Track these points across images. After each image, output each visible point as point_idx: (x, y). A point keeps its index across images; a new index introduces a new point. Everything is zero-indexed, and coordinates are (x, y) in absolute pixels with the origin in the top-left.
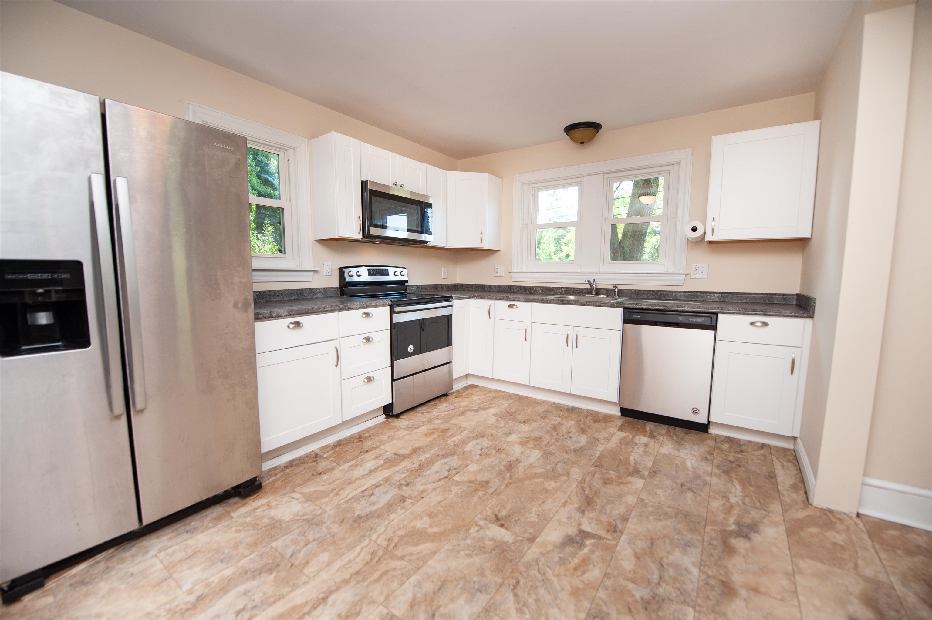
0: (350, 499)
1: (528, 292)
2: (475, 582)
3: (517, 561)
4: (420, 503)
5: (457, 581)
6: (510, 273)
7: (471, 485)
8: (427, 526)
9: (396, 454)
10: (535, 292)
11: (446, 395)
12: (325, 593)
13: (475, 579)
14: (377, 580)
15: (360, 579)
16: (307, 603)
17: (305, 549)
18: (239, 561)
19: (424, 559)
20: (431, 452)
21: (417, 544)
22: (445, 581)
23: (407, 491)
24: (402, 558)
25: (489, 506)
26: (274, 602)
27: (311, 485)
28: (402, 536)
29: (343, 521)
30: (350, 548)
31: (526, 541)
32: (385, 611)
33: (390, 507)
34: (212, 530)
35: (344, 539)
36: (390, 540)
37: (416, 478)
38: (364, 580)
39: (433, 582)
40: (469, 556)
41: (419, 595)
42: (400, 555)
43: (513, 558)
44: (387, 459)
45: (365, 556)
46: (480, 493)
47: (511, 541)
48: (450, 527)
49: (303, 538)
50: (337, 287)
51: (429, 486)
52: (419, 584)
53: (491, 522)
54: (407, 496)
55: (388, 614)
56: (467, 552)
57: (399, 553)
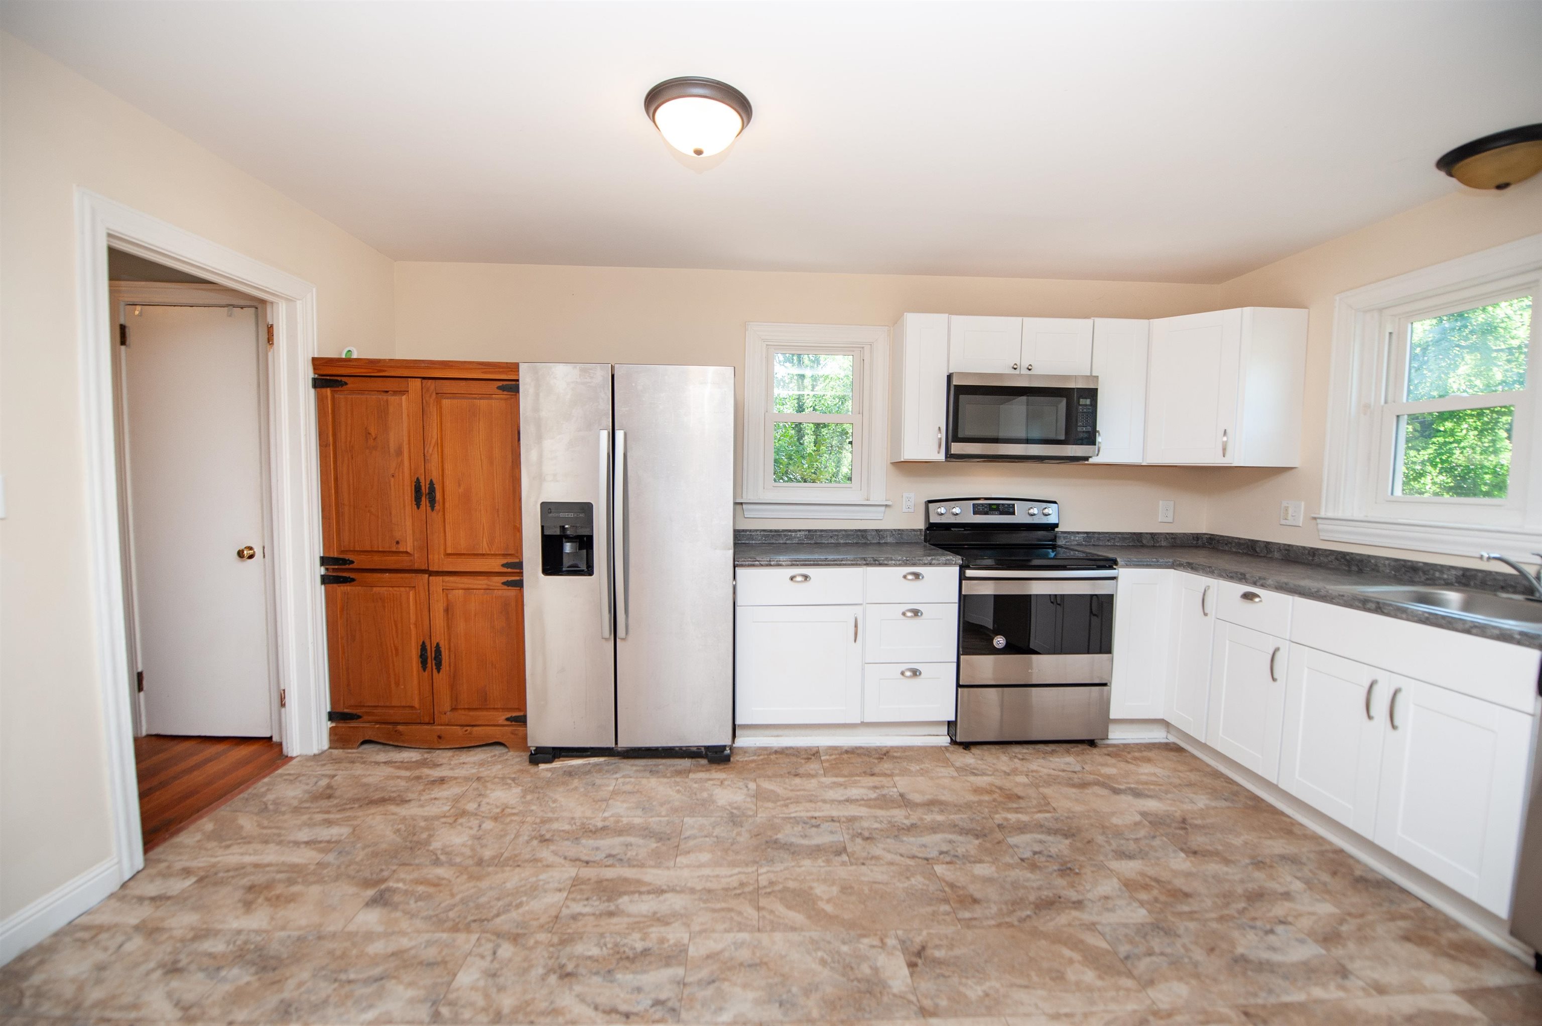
0: (791, 818)
1: (1354, 568)
2: (789, 991)
3: (867, 1016)
4: (854, 867)
5: (775, 974)
6: (1315, 518)
7: (947, 889)
8: (825, 897)
9: (902, 795)
10: (1373, 570)
11: (1092, 743)
12: (668, 886)
13: (795, 989)
14: (714, 911)
15: (705, 898)
16: (650, 884)
17: (703, 839)
18: (652, 817)
19: (775, 927)
20: (952, 817)
21: (789, 907)
22: (766, 964)
23: (857, 847)
24: (759, 909)
25: (932, 931)
26: (634, 866)
27: (775, 782)
28: (789, 888)
29: (758, 835)
30: (733, 864)
31: (915, 1008)
32: (686, 941)
33: (816, 851)
34: (665, 780)
35: (738, 852)
36: (772, 883)
37: (888, 837)
38: (706, 901)
39: (754, 953)
40: (823, 962)
41: (727, 954)
42: (761, 904)
43: (867, 1009)
44: (884, 796)
45: (734, 882)
46: (945, 908)
47: (895, 990)
48: (846, 917)
49: (711, 828)
50: (920, 530)
51: (889, 857)
52: (738, 945)
53: (905, 950)
54: (849, 850)
55: (684, 945)
56: (826, 956)
57: (763, 902)
